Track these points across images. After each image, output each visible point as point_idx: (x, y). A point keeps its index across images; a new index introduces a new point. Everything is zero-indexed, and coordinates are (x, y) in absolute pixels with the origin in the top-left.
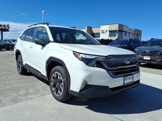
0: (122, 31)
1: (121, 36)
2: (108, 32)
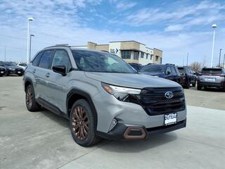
0: (138, 52)
1: (136, 58)
2: (119, 51)
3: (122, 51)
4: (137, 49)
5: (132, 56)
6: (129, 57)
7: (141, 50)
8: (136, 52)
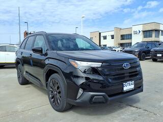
1: (157, 36)
2: (141, 32)
3: (144, 31)
4: (157, 28)
5: (154, 35)
6: (151, 36)
7: (161, 29)
8: (157, 31)
